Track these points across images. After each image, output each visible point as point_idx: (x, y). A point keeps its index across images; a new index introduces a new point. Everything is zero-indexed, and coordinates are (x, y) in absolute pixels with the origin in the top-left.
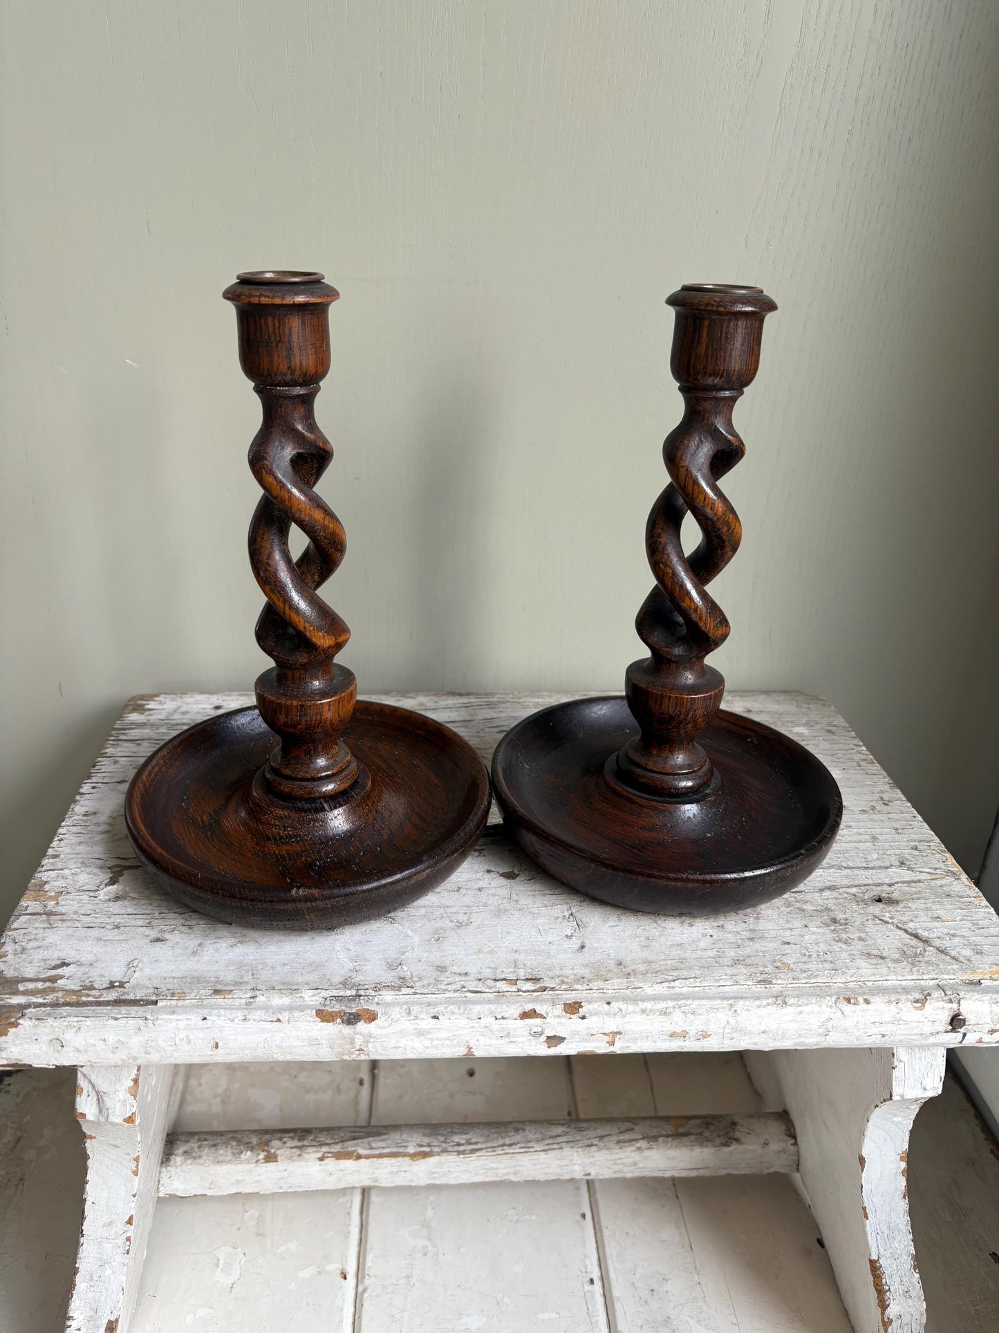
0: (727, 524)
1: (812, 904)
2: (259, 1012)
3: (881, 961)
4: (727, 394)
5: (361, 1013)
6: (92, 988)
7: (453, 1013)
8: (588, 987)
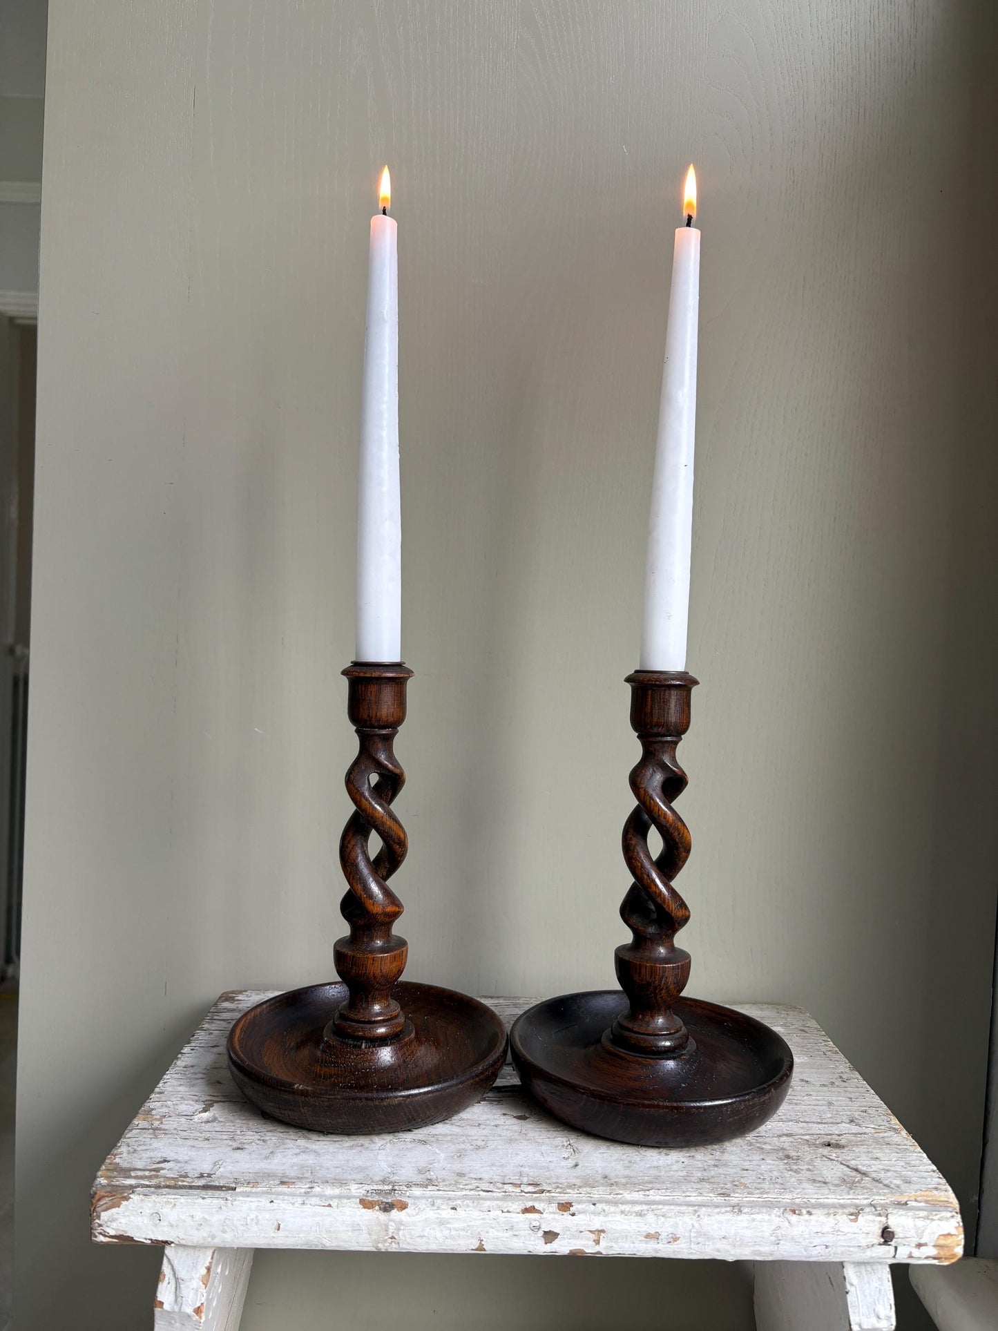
0: (678, 829)
1: (770, 1144)
2: (314, 1199)
3: (823, 1185)
4: (669, 739)
5: (395, 1203)
6: (186, 1176)
7: (468, 1206)
8: (578, 1192)
